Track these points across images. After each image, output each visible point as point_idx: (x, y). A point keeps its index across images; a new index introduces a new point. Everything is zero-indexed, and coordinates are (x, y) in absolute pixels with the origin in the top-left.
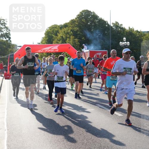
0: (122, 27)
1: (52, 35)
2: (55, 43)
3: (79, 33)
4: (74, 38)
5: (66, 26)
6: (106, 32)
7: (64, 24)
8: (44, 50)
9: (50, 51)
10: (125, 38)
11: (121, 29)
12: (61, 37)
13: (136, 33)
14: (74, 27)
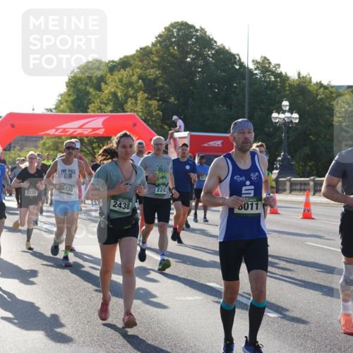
0: (279, 71)
1: (88, 88)
2: (94, 112)
3: (161, 84)
4: (147, 98)
5: (125, 63)
6: (235, 85)
7: (120, 59)
8: (65, 129)
9: (80, 131)
10: (285, 103)
11: (275, 77)
12: (111, 93)
13: (317, 90)
14: (146, 69)
